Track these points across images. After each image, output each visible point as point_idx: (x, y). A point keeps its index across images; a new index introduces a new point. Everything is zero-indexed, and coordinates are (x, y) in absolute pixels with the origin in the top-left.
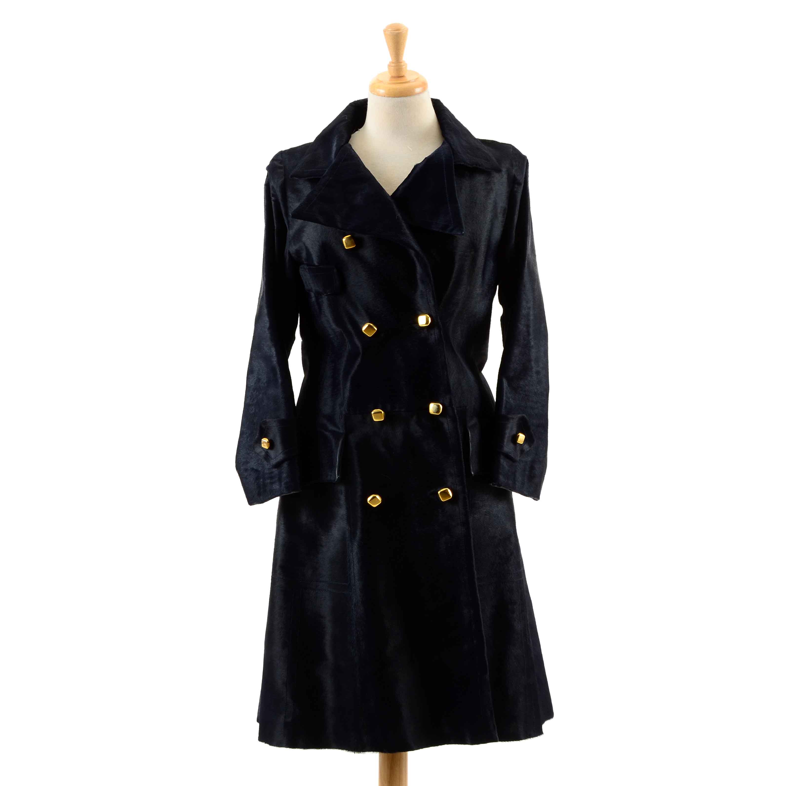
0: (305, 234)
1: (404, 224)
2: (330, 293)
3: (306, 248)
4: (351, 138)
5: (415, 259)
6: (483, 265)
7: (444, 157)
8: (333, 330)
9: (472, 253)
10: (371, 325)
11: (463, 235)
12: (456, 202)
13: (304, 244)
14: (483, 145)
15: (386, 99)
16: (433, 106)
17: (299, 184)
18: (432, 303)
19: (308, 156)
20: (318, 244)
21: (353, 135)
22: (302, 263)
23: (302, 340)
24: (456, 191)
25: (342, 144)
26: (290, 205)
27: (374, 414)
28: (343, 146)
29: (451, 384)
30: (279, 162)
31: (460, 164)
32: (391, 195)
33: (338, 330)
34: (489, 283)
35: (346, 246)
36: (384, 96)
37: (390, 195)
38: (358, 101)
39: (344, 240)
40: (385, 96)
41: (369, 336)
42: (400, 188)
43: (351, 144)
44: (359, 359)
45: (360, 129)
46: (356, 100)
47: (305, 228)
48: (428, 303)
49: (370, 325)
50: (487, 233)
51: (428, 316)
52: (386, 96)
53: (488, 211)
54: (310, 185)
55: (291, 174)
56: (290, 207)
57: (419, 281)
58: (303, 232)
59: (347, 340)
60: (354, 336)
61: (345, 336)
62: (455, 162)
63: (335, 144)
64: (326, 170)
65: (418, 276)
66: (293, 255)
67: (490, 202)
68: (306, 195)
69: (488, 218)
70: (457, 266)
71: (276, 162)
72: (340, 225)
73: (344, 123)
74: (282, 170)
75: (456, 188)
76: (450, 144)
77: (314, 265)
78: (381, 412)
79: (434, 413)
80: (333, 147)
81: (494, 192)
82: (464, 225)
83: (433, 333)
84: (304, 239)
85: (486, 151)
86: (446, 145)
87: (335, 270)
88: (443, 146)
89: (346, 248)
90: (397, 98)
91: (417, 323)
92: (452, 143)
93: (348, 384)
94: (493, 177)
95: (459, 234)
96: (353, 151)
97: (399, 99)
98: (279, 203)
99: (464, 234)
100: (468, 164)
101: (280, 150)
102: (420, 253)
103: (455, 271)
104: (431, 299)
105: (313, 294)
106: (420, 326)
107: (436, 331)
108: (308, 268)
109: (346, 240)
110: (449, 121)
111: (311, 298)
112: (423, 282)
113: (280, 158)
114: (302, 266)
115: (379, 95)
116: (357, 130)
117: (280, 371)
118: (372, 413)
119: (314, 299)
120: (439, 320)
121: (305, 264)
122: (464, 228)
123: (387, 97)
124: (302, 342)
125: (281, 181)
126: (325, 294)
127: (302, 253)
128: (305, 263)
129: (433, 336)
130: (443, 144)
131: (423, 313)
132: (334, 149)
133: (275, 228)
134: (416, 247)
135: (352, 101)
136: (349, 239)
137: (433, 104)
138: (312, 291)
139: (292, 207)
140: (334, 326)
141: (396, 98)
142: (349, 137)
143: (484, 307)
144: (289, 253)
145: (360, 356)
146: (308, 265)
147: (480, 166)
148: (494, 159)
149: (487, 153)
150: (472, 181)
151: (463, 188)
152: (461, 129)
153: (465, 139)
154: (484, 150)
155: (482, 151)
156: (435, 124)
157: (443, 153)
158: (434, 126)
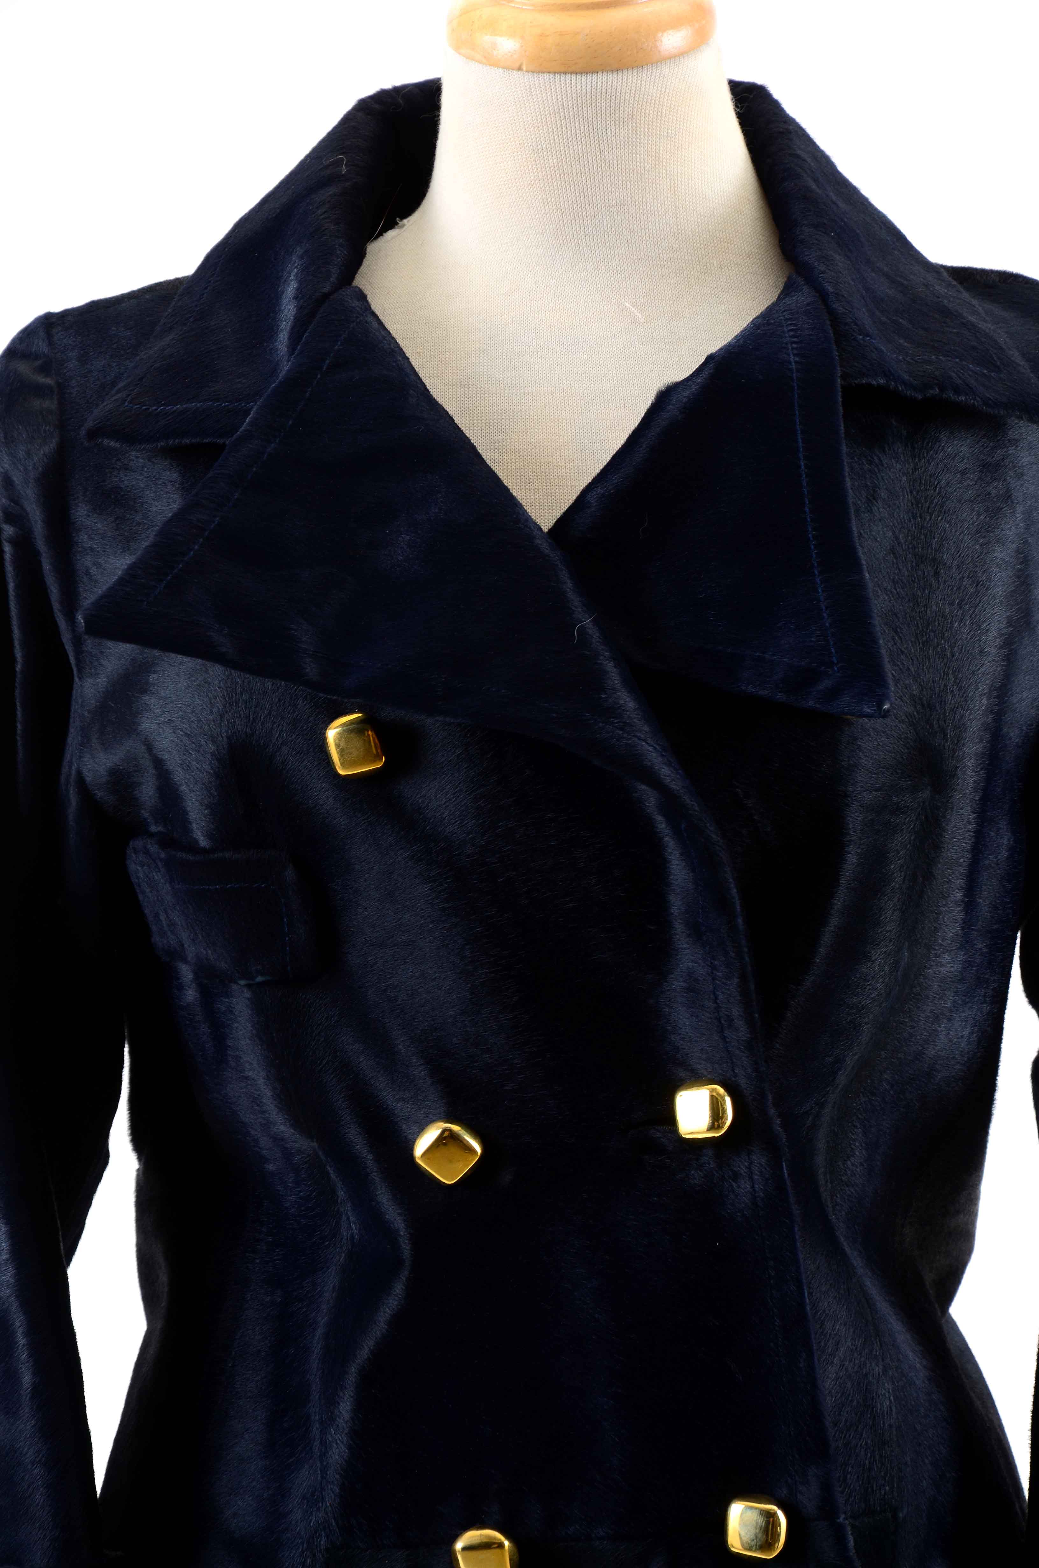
0: (150, 700)
1: (610, 667)
2: (268, 978)
3: (158, 763)
4: (366, 262)
5: (661, 824)
6: (969, 847)
7: (795, 355)
8: (278, 1140)
9: (926, 794)
10: (456, 1128)
11: (885, 715)
12: (855, 565)
13: (149, 747)
14: (965, 295)
15: (524, 79)
16: (740, 116)
17: (127, 468)
18: (741, 1031)
19: (168, 339)
20: (212, 748)
21: (373, 248)
22: (138, 829)
23: (140, 1164)
24: (852, 511)
25: (325, 290)
26: (86, 561)
27: (466, 1552)
28: (326, 296)
29: (829, 1403)
30: (38, 363)
31: (870, 385)
32: (550, 530)
33: (300, 1143)
34: (995, 927)
35: (342, 764)
36: (517, 65)
37: (545, 529)
38: (397, 90)
39: (332, 734)
40: (520, 69)
41: (447, 1182)
42: (592, 498)
43: (367, 291)
44: (399, 1289)
45: (405, 221)
46: (388, 85)
47: (155, 672)
48: (722, 1031)
49: (450, 1130)
50: (989, 699)
51: (721, 1090)
52: (524, 68)
53: (994, 597)
54: (175, 476)
55: (89, 424)
56: (88, 573)
57: (679, 928)
58: (144, 691)
59: (341, 1193)
60: (376, 1177)
61: (333, 1176)
62: (843, 377)
63: (291, 289)
64: (250, 410)
65: (676, 905)
66: (99, 794)
67: (1003, 553)
68: (159, 521)
69: (993, 633)
70: (852, 858)
71: (23, 368)
72: (311, 669)
73: (332, 190)
74: (50, 404)
75: (851, 500)
76: (823, 296)
77: (193, 847)
78: (501, 1546)
79: (750, 1549)
80: (285, 301)
81: (1020, 509)
82: (889, 668)
83: (743, 1170)
84: (147, 724)
85: (982, 325)
86: (804, 297)
87: (290, 874)
88: (788, 301)
89: (342, 772)
90: (579, 76)
91: (671, 1119)
92: (830, 289)
93: (345, 1408)
94: (1015, 442)
95: (867, 710)
96: (375, 324)
97: (585, 83)
98: (37, 554)
99: (888, 710)
100: (904, 383)
101: (41, 312)
102: (687, 799)
103: (843, 881)
104: (736, 1011)
105: (186, 973)
106: (684, 1136)
107: (759, 1160)
108: (163, 855)
109: (339, 734)
110: (814, 187)
111: (181, 988)
112: (696, 932)
113: (41, 345)
114: (138, 843)
115: (491, 60)
116: (391, 225)
117: (27, 1334)
118: (459, 1545)
119: (191, 995)
120: (772, 1111)
121: (152, 835)
122: (891, 682)
123: (528, 71)
124: (138, 1170)
125: (44, 450)
126: (242, 982)
127: (141, 784)
128: (153, 829)
129: (746, 1185)
130: (788, 290)
131: (696, 1079)
132: (288, 309)
133: (19, 667)
134: (666, 773)
135: (370, 90)
136: (351, 731)
137: (736, 106)
138: (185, 960)
139: (93, 570)
140: (282, 1127)
141: (574, 77)
142: (357, 258)
143: (971, 1033)
144: (81, 780)
145: (405, 1274)
146: (166, 842)
147: (957, 391)
148: (1016, 357)
149: (987, 331)
150: (920, 460)
151: (883, 494)
152: (864, 219)
153: (886, 269)
154: (970, 318)
155: (965, 321)
156: (748, 200)
157: (792, 333)
158: (741, 207)
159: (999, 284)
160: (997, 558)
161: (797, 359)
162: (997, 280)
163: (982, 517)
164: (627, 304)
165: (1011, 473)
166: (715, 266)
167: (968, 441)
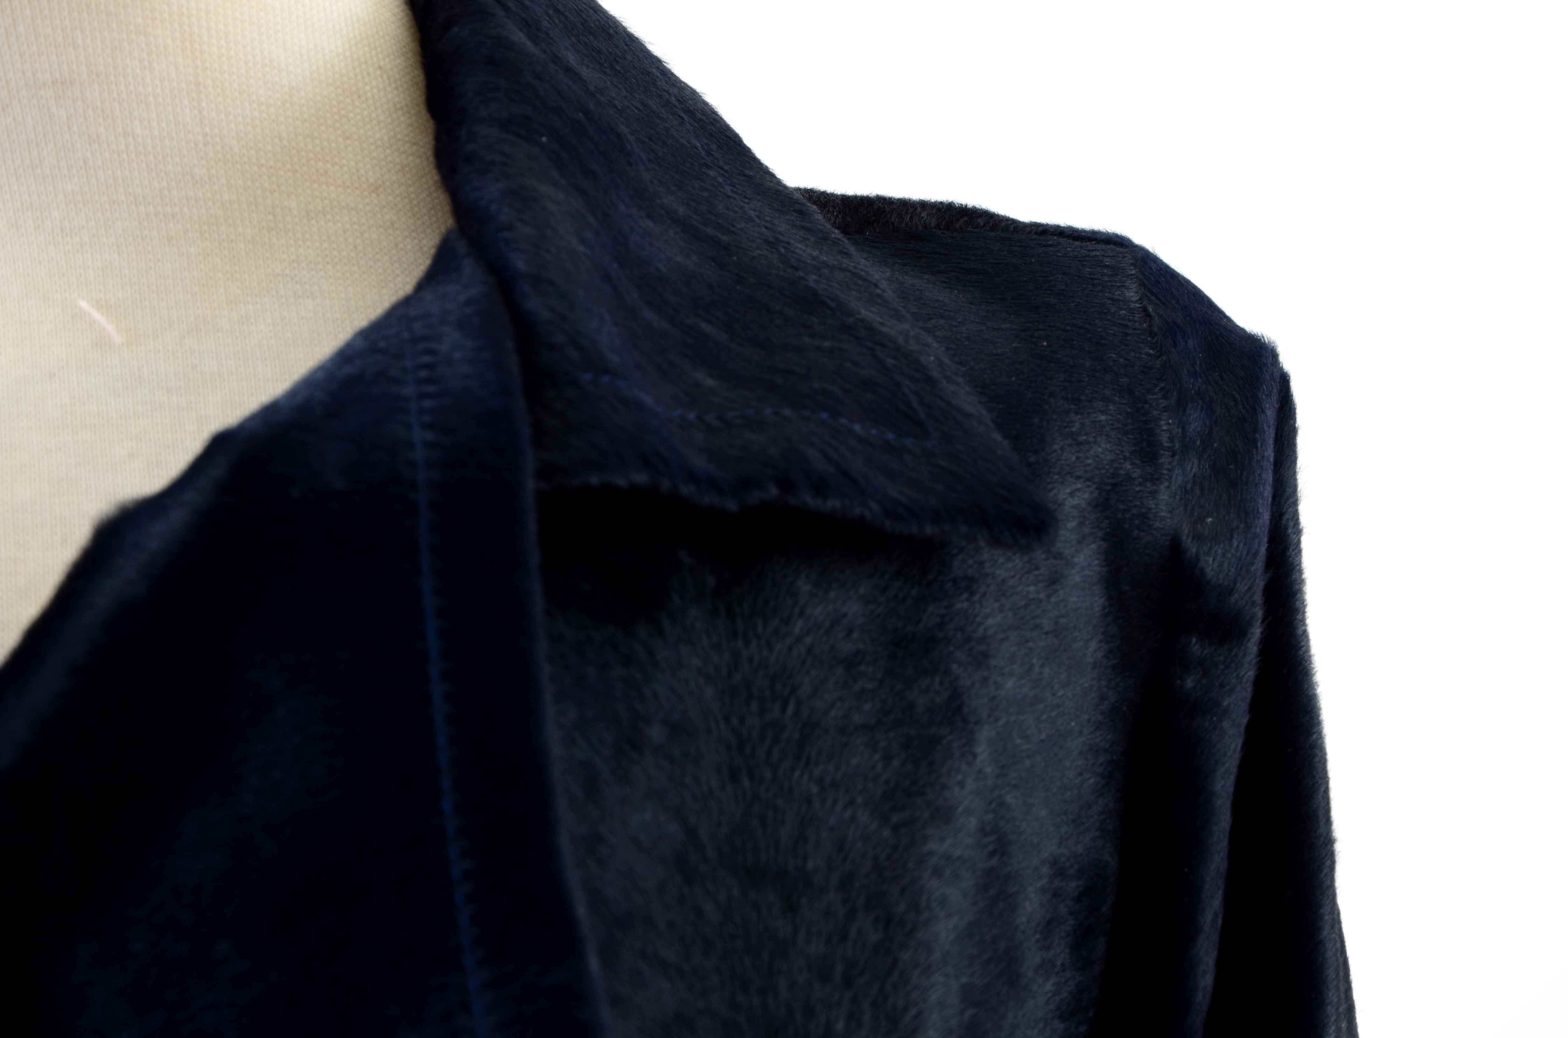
7: (425, 426)
62: (542, 475)
100: (696, 477)
149: (901, 340)
150: (747, 643)
151: (656, 733)
152: (642, 103)
153: (681, 210)
154: (863, 311)
155: (851, 320)
156: (380, 68)
157: (424, 374)
158: (361, 85)
159: (939, 232)
160: (930, 853)
161: (429, 436)
162: (934, 222)
163: (896, 763)
164: (84, 304)
165: (960, 655)
166: (295, 212)
167: (862, 590)
